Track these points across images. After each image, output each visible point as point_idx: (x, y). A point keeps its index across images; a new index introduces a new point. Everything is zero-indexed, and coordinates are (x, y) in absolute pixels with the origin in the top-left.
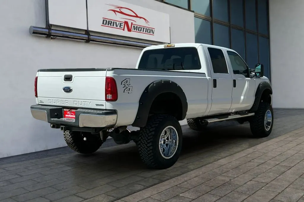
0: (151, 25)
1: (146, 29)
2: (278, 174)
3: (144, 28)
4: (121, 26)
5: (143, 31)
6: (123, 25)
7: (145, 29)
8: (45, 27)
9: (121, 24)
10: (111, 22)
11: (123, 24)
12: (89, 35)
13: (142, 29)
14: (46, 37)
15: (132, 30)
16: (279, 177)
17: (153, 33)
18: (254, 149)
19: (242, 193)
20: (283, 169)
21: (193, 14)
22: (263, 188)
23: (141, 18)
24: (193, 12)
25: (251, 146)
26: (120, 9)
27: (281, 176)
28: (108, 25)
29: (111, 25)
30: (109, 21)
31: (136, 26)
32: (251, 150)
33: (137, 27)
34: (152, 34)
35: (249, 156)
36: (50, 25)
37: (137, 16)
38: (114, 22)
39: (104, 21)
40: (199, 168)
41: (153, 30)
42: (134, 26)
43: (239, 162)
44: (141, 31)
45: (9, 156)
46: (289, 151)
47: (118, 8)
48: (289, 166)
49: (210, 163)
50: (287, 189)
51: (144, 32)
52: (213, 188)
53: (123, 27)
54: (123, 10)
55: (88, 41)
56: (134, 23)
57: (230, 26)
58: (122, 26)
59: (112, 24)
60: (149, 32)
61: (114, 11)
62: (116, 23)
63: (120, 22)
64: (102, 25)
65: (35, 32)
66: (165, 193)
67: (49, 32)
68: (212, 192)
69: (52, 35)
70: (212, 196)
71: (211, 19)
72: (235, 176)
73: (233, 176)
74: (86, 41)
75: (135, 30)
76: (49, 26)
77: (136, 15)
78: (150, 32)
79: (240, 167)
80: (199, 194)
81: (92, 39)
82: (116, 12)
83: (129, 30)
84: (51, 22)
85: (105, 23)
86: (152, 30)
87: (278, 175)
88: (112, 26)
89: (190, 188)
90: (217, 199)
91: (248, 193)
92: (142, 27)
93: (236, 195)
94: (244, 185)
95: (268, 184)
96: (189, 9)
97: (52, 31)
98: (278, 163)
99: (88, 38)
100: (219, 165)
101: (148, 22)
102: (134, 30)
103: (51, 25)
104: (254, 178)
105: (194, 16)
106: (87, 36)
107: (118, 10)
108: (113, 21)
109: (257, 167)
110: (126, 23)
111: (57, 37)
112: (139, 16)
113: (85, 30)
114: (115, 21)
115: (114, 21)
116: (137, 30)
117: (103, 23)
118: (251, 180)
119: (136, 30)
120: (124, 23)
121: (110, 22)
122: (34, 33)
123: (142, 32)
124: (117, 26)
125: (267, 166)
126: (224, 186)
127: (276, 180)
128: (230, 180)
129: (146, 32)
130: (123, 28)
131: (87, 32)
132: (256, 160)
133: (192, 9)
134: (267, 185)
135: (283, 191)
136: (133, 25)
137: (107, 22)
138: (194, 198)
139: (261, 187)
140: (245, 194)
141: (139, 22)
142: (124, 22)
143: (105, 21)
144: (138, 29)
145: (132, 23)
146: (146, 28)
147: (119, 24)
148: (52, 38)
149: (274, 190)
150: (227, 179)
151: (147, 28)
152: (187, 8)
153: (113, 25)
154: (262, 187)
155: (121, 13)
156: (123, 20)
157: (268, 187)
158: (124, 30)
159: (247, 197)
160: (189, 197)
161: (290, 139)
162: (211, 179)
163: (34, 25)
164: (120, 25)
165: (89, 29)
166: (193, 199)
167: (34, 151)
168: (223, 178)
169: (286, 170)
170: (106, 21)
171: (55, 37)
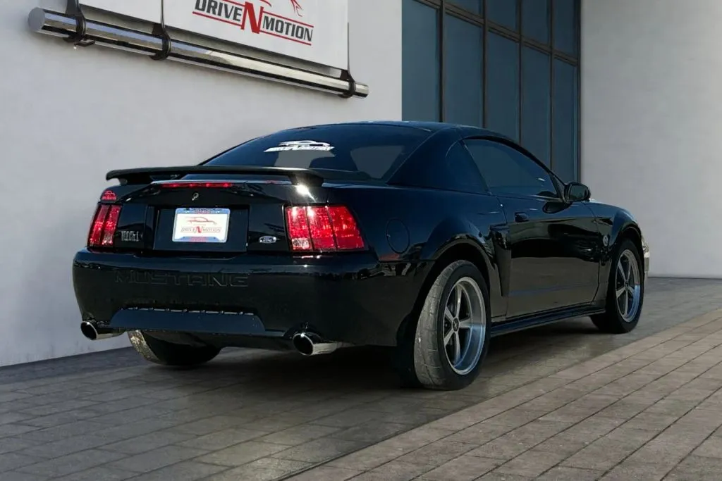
0: (305, 17)
1: (294, 26)
3: (288, 24)
4: (238, 17)
5: (287, 33)
6: (241, 12)
7: (291, 28)
8: (65, 11)
9: (237, 9)
10: (216, 4)
11: (241, 10)
12: (166, 39)
13: (285, 26)
15: (261, 29)
17: (310, 39)
28: (208, 11)
29: (214, 13)
30: (210, 2)
31: (270, 17)
33: (273, 20)
34: (306, 41)
35: (619, 365)
36: (80, 8)
38: (221, 5)
41: (310, 29)
42: (266, 18)
44: (281, 31)
51: (290, 35)
53: (241, 18)
55: (161, 55)
56: (266, 8)
57: (484, 25)
58: (240, 15)
59: (217, 11)
60: (299, 35)
62: (226, 6)
63: (235, 6)
64: (194, 13)
65: (48, 27)
67: (79, 27)
75: (267, 28)
78: (301, 37)
79: (619, 382)
81: (172, 50)
83: (256, 29)
85: (201, 6)
86: (307, 30)
88: (216, 16)
92: (284, 21)
99: (165, 46)
101: (299, 7)
102: (265, 30)
106: (160, 41)
108: (219, 2)
109: (657, 382)
110: (249, 7)
114: (224, 3)
115: (222, 1)
116: (272, 29)
117: (197, 7)
118: (662, 399)
119: (270, 27)
120: (243, 8)
121: (212, 4)
123: (283, 34)
124: (227, 16)
129: (292, 35)
130: (241, 23)
136: (264, 15)
137: (205, 4)
141: (278, 7)
142: (244, 4)
143: (202, 2)
144: (275, 25)
145: (262, 8)
146: (292, 23)
147: (234, 9)
148: (78, 44)
150: (613, 399)
151: (297, 25)
153: (219, 14)
156: (243, 1)
158: (243, 27)
164: (236, 14)
165: (168, 23)
168: (601, 398)
170: (204, 1)
171: (90, 41)
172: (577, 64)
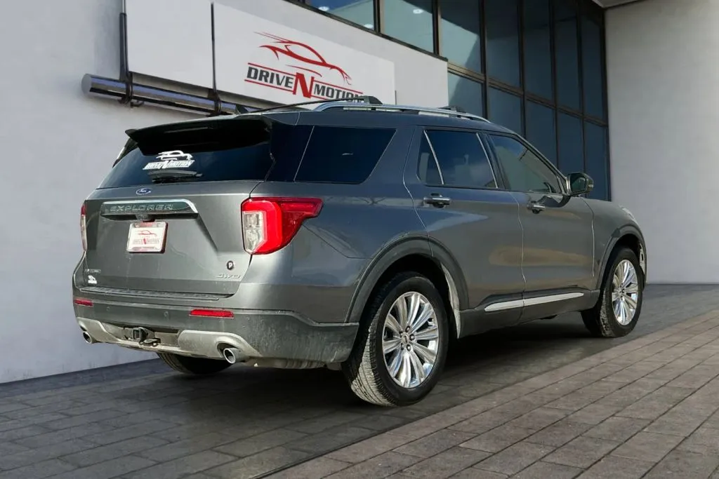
0: (354, 85)
1: (344, 92)
2: (669, 403)
3: (339, 91)
4: (289, 85)
5: (337, 97)
6: (294, 81)
7: (341, 94)
8: (117, 77)
10: (268, 73)
11: (292, 79)
12: (217, 101)
13: (336, 93)
14: (121, 102)
15: (313, 94)
16: (674, 409)
18: (601, 358)
19: (599, 439)
20: (677, 395)
21: (445, 64)
22: (645, 430)
23: (332, 67)
24: (445, 59)
25: (590, 353)
26: (286, 46)
27: (678, 408)
28: (260, 79)
29: (266, 81)
30: (262, 72)
31: (321, 85)
32: (593, 360)
33: (323, 87)
35: (593, 370)
36: (129, 74)
37: (324, 64)
38: (273, 74)
39: (250, 69)
40: (486, 394)
41: (359, 95)
42: (317, 86)
43: (576, 382)
44: (332, 96)
45: (29, 378)
46: (680, 362)
47: (284, 42)
48: (690, 389)
49: (508, 385)
50: (701, 431)
52: (531, 432)
53: (293, 85)
54: (293, 48)
55: (214, 114)
56: (317, 78)
57: (524, 95)
58: (292, 83)
59: (269, 79)
61: (274, 49)
62: (278, 76)
63: (286, 75)
64: (246, 80)
65: (96, 90)
66: (426, 444)
67: (128, 90)
68: (532, 439)
69: (135, 98)
70: (534, 445)
71: (483, 78)
72: (576, 409)
73: (570, 409)
74: (209, 114)
75: (318, 94)
76: (127, 76)
79: (580, 391)
80: (503, 444)
82: (278, 52)
83: (307, 94)
84: (133, 67)
85: (253, 75)
86: (357, 96)
87: (671, 406)
88: (268, 83)
89: (479, 431)
90: (548, 451)
91: (615, 439)
92: (335, 88)
93: (590, 444)
94: (602, 425)
95: (653, 422)
96: (436, 53)
97: (135, 88)
98: (662, 383)
99: (216, 107)
100: (532, 388)
101: (348, 77)
102: (316, 95)
103: (132, 73)
104: (618, 412)
105: (446, 69)
106: (212, 103)
107: (282, 46)
108: (270, 72)
109: (620, 391)
110: (300, 77)
111: (146, 103)
112: (328, 62)
113: (209, 90)
114: (276, 73)
115: (273, 72)
116: (323, 94)
117: (249, 76)
118: (613, 415)
119: (321, 93)
120: (295, 78)
121: (264, 74)
122: (93, 90)
123: (334, 98)
124: (279, 83)
125: (640, 389)
126: (555, 426)
127: (668, 414)
128: (567, 416)
130: (292, 89)
131: (213, 94)
132: (611, 379)
133: (442, 53)
134: (653, 424)
135: (692, 433)
136: (314, 83)
137: (257, 74)
138: (494, 450)
139: (640, 428)
140: (609, 441)
141: (329, 77)
142: (295, 74)
143: (253, 71)
144: (326, 91)
145: (313, 78)
146: (343, 90)
147: (285, 79)
148: (132, 105)
149: (674, 432)
150: (561, 415)
151: (347, 91)
152: (431, 50)
153: (271, 82)
154: (643, 429)
155: (290, 54)
156: (294, 71)
157: (656, 428)
158: (294, 92)
159: (615, 446)
160: (481, 449)
161: (675, 339)
162: (521, 415)
163: (93, 73)
164: (287, 82)
165: (219, 88)
166: (495, 452)
167: (86, 367)
168: (550, 413)
169: (686, 396)
170: (256, 71)
171: (140, 102)
172: (605, 126)
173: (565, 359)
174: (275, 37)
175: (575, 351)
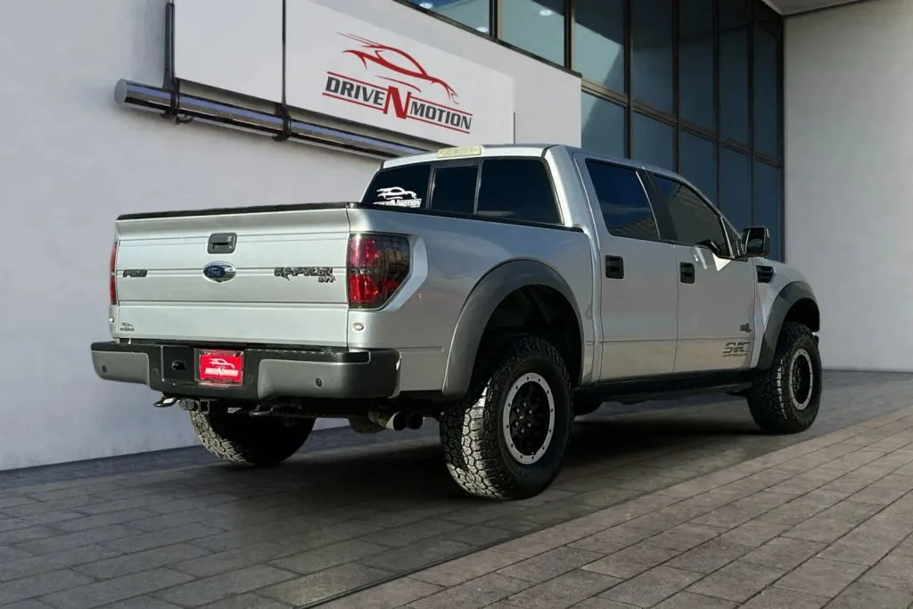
0: (463, 104)
1: (449, 113)
2: (851, 523)
3: (442, 112)
4: (379, 101)
5: (440, 119)
6: (385, 97)
7: (445, 115)
8: (160, 85)
9: (378, 93)
10: (352, 86)
11: (383, 93)
12: (287, 119)
13: (438, 113)
14: (164, 116)
15: (408, 114)
16: (856, 530)
17: (468, 127)
18: (765, 463)
19: (759, 566)
20: (862, 512)
21: (578, 81)
22: (819, 556)
23: (434, 80)
24: (579, 75)
25: (751, 455)
26: (376, 52)
27: (862, 528)
28: (343, 93)
29: (350, 95)
30: (345, 83)
31: (419, 103)
32: (756, 464)
33: (422, 106)
34: (464, 128)
35: (755, 477)
36: (176, 82)
37: (424, 76)
38: (358, 87)
39: (330, 80)
40: (617, 504)
41: (468, 117)
42: (415, 104)
43: (732, 493)
44: (433, 118)
45: (36, 464)
46: (865, 470)
47: (373, 46)
48: (878, 505)
49: (647, 493)
50: (891, 559)
51: (443, 122)
52: (674, 553)
53: (384, 102)
54: (386, 55)
55: (282, 136)
56: (415, 93)
57: (677, 125)
58: (382, 99)
59: (353, 93)
60: (455, 122)
61: (361, 55)
62: (365, 89)
63: (376, 89)
64: (324, 94)
65: (133, 100)
66: (538, 565)
67: (173, 101)
68: (676, 563)
69: (183, 112)
70: (677, 571)
71: (626, 100)
72: (732, 526)
73: (724, 525)
74: (276, 135)
75: (416, 113)
76: (174, 84)
77: (420, 73)
78: (458, 125)
79: (738, 504)
80: (638, 568)
81: (293, 131)
82: (366, 59)
83: (401, 114)
84: (181, 72)
85: (333, 87)
86: (464, 118)
87: (853, 526)
88: (353, 99)
89: (607, 551)
90: (693, 580)
91: (780, 565)
92: (437, 107)
93: (746, 570)
94: (763, 547)
95: (829, 545)
96: (567, 66)
97: (183, 100)
98: (842, 496)
99: (285, 126)
100: (674, 498)
101: (454, 94)
102: (413, 115)
103: (179, 80)
104: (784, 532)
105: (580, 88)
106: (280, 121)
107: (371, 52)
109: (787, 505)
110: (393, 92)
111: (196, 119)
112: (429, 74)
113: (276, 105)
114: (362, 85)
115: (359, 84)
116: (422, 115)
117: (328, 88)
118: (779, 536)
119: (419, 113)
120: (386, 92)
121: (348, 86)
122: (129, 100)
123: (436, 120)
124: (366, 99)
125: (814, 504)
126: (704, 548)
127: (848, 535)
128: (720, 535)
129: (447, 122)
130: (383, 107)
131: (282, 110)
132: (777, 489)
133: (575, 67)
134: (829, 549)
135: (879, 561)
136: (411, 100)
137: (339, 86)
138: (626, 575)
139: (813, 552)
140: (773, 568)
141: (430, 93)
142: (387, 88)
143: (334, 83)
144: (426, 111)
145: (409, 94)
146: (447, 110)
147: (374, 93)
148: (179, 121)
149: (854, 560)
150: (713, 533)
151: (452, 112)
152: (562, 64)
153: (357, 96)
154: (817, 553)
155: (381, 61)
156: (386, 84)
157: (833, 553)
158: (385, 111)
159: (780, 575)
160: (609, 573)
161: (861, 440)
162: (662, 532)
163: (129, 78)
164: (377, 98)
165: (289, 102)
166: (627, 577)
167: (108, 454)
168: (700, 530)
169: (872, 514)
170: (338, 82)
171: (189, 117)
172: (780, 166)
173: (719, 463)
174: (362, 40)
175: (732, 453)
